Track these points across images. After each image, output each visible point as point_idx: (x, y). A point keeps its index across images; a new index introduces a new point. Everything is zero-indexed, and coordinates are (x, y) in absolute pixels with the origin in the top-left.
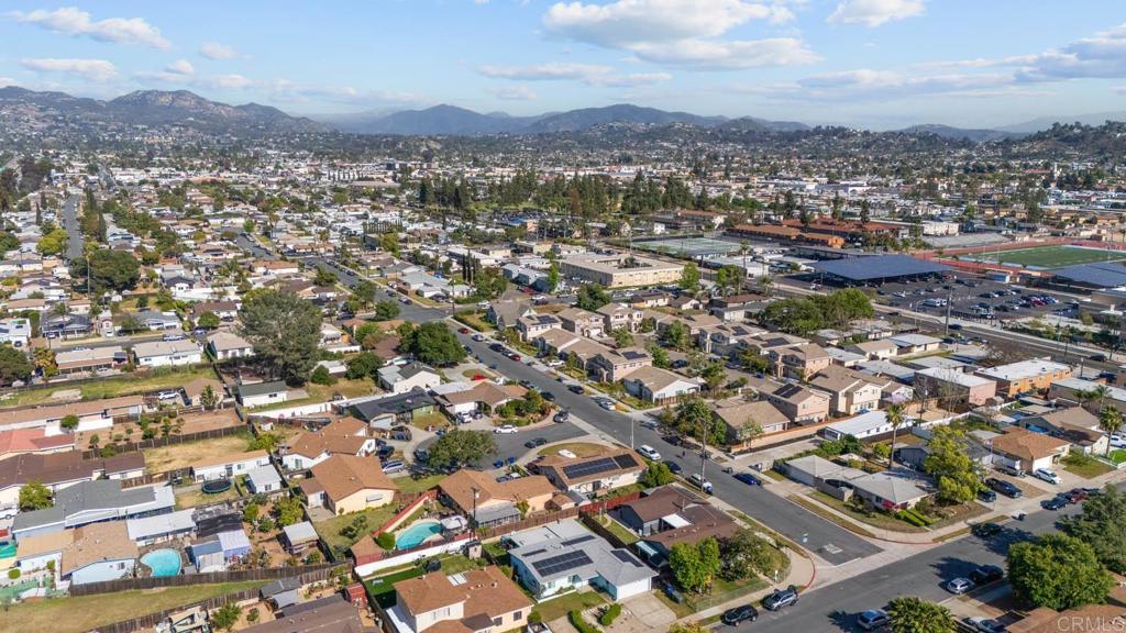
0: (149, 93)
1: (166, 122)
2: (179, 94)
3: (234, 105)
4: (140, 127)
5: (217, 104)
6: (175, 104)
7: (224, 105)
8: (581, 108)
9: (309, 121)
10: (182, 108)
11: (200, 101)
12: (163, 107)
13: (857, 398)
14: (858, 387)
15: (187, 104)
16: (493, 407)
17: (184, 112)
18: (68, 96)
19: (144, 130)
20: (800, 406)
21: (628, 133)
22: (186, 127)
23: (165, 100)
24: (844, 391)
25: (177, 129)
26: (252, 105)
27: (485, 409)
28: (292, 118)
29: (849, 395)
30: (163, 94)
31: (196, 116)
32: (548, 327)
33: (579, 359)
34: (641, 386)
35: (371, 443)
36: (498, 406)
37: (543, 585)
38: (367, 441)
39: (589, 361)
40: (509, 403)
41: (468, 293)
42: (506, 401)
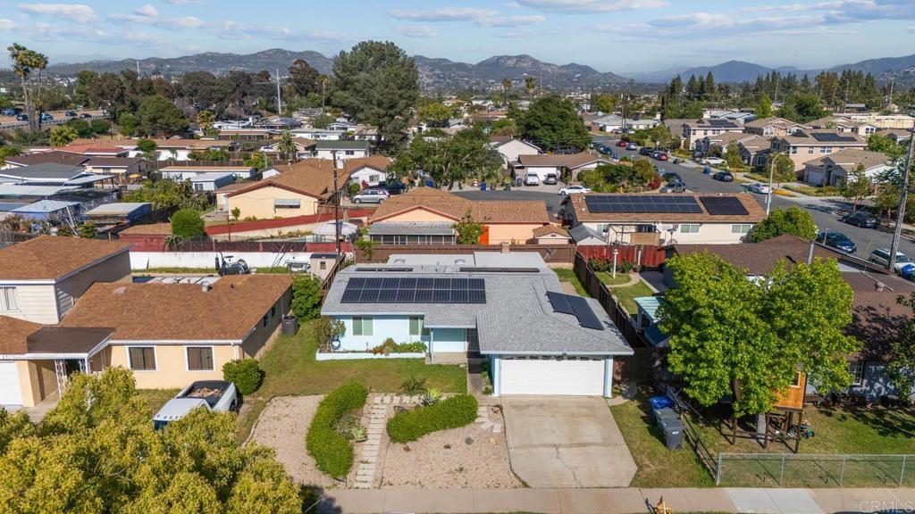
0: (501, 57)
2: (521, 58)
3: (559, 65)
4: (491, 81)
5: (545, 64)
6: (517, 66)
7: (550, 65)
9: (614, 75)
10: (521, 68)
11: (536, 63)
12: (510, 68)
15: (526, 64)
16: (576, 173)
17: (522, 70)
18: (450, 61)
19: (493, 83)
22: (521, 81)
23: (510, 63)
26: (572, 64)
27: (566, 175)
28: (601, 74)
30: (509, 58)
31: (529, 72)
32: (722, 132)
33: (746, 150)
34: (830, 167)
35: (378, 176)
36: (583, 171)
37: (343, 325)
38: (366, 169)
39: (759, 153)
40: (599, 167)
41: (654, 126)
42: (595, 165)
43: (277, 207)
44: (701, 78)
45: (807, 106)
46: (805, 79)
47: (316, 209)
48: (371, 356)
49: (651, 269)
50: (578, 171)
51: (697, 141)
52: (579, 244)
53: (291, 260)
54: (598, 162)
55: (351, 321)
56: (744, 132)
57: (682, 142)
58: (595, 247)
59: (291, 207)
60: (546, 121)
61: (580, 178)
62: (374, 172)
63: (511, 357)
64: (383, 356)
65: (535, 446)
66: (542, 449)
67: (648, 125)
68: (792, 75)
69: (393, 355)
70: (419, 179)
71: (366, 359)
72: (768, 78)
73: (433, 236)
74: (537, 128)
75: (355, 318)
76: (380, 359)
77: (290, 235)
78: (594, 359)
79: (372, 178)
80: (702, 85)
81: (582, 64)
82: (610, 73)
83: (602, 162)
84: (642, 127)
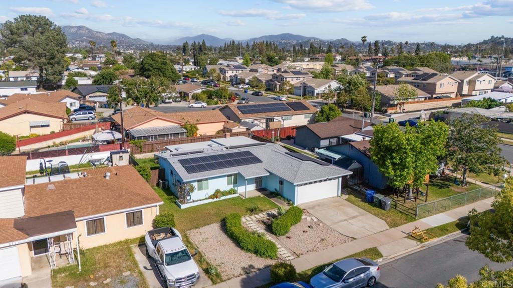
0: (66, 27)
1: (74, 39)
2: (80, 28)
3: (106, 33)
5: (97, 32)
6: (78, 32)
7: (100, 32)
8: (267, 35)
9: (141, 40)
10: (81, 33)
11: (90, 30)
12: (72, 33)
13: (478, 86)
14: (478, 77)
15: (84, 32)
16: (190, 95)
17: (82, 35)
20: (438, 84)
21: (289, 45)
22: (82, 41)
23: (73, 30)
24: (467, 79)
25: (78, 42)
26: (114, 33)
27: (185, 97)
28: (132, 39)
29: (472, 83)
30: (72, 27)
31: (87, 37)
32: (240, 72)
33: (260, 80)
34: (305, 86)
35: (74, 103)
36: (194, 94)
37: (192, 186)
38: (67, 98)
39: (267, 81)
40: (202, 91)
41: (195, 69)
42: (201, 90)
43: (32, 127)
44: (199, 43)
45: (272, 58)
46: (248, 45)
47: (62, 126)
48: (211, 200)
49: (283, 139)
50: (192, 94)
51: (231, 76)
52: (252, 130)
53: (90, 159)
54: (202, 89)
55: (197, 183)
56: (250, 71)
57: (222, 77)
58: (260, 131)
59: (42, 126)
60: (155, 67)
61: (193, 97)
62: (72, 101)
63: (301, 185)
64: (218, 199)
65: (338, 223)
66: (342, 223)
67: (192, 69)
68: (240, 43)
69: (223, 198)
70: (98, 104)
71: (209, 203)
72: (230, 44)
73: (173, 134)
74: (151, 71)
75: (199, 181)
76: (216, 201)
77: (62, 144)
78: (334, 179)
79: (71, 105)
80: (201, 47)
81: (120, 33)
82: (138, 39)
83: (204, 88)
84: (188, 70)
